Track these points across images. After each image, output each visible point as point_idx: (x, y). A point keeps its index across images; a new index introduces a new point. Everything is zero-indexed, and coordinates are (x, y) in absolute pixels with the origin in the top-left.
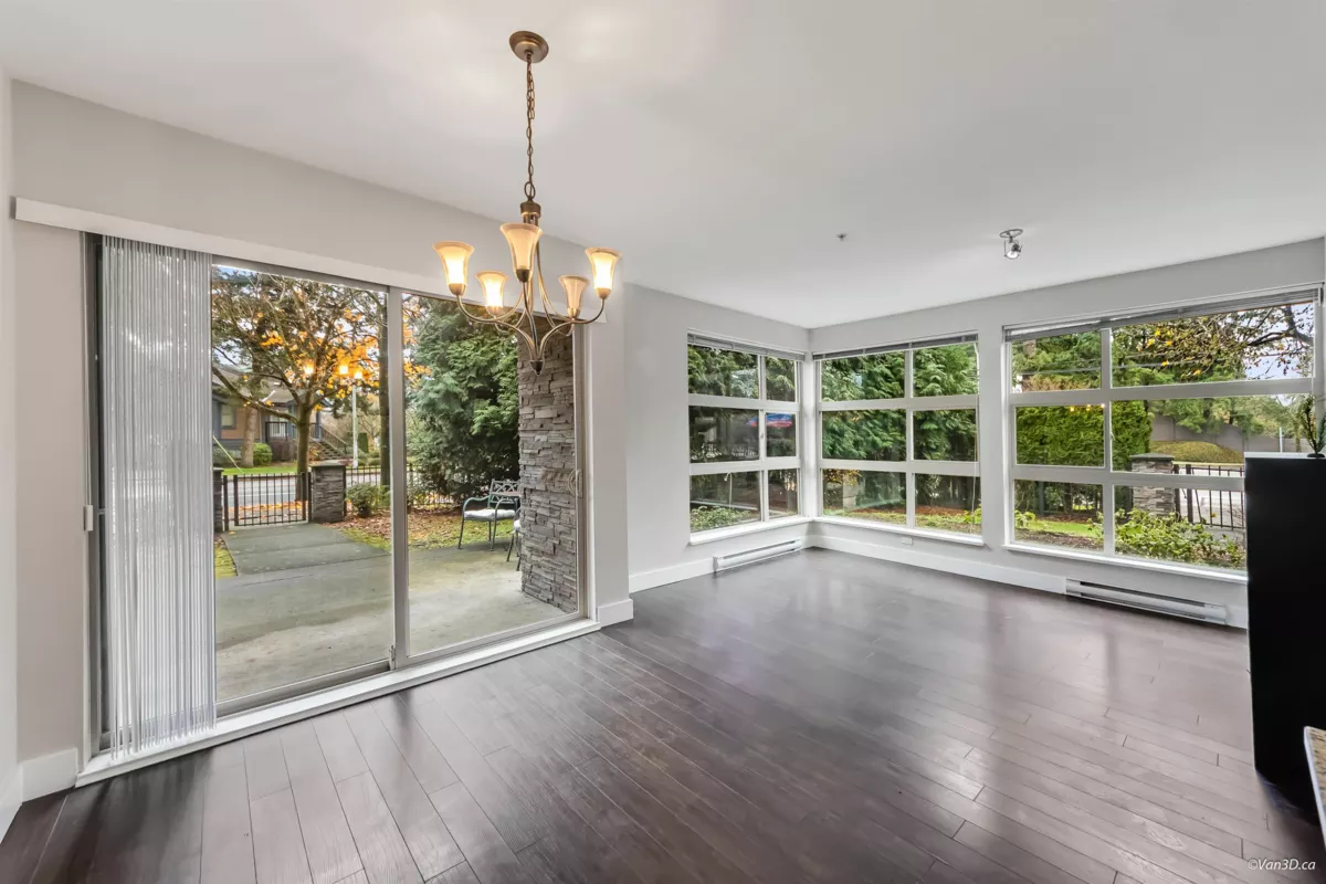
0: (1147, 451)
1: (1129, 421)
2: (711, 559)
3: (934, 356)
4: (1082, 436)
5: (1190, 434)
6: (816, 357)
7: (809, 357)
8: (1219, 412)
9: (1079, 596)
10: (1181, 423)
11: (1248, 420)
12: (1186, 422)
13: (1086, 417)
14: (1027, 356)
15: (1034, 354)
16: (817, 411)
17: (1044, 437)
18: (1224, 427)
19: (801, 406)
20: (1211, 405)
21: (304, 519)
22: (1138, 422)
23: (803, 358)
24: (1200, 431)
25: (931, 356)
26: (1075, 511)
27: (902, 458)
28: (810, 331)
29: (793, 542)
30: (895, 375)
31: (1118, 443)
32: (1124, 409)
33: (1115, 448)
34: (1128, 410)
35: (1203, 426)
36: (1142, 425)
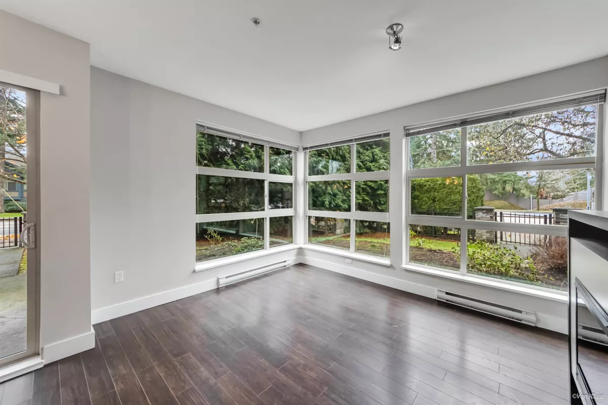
0: (482, 205)
1: (474, 190)
2: (216, 279)
3: (384, 156)
4: (453, 198)
5: (498, 197)
6: (305, 149)
7: (301, 149)
8: (509, 188)
9: (445, 301)
10: (494, 193)
11: (520, 191)
12: (496, 192)
13: (455, 188)
14: (432, 162)
15: (435, 162)
16: (305, 182)
17: (435, 198)
18: (511, 194)
19: (296, 178)
20: (505, 185)
21: (16, 245)
22: (479, 190)
23: (297, 149)
24: (501, 196)
25: (382, 156)
26: (449, 235)
27: (349, 210)
28: (301, 133)
29: (285, 261)
30: (364, 165)
31: (469, 201)
32: (472, 184)
33: (468, 203)
34: (474, 185)
35: (502, 194)
36: (480, 192)
